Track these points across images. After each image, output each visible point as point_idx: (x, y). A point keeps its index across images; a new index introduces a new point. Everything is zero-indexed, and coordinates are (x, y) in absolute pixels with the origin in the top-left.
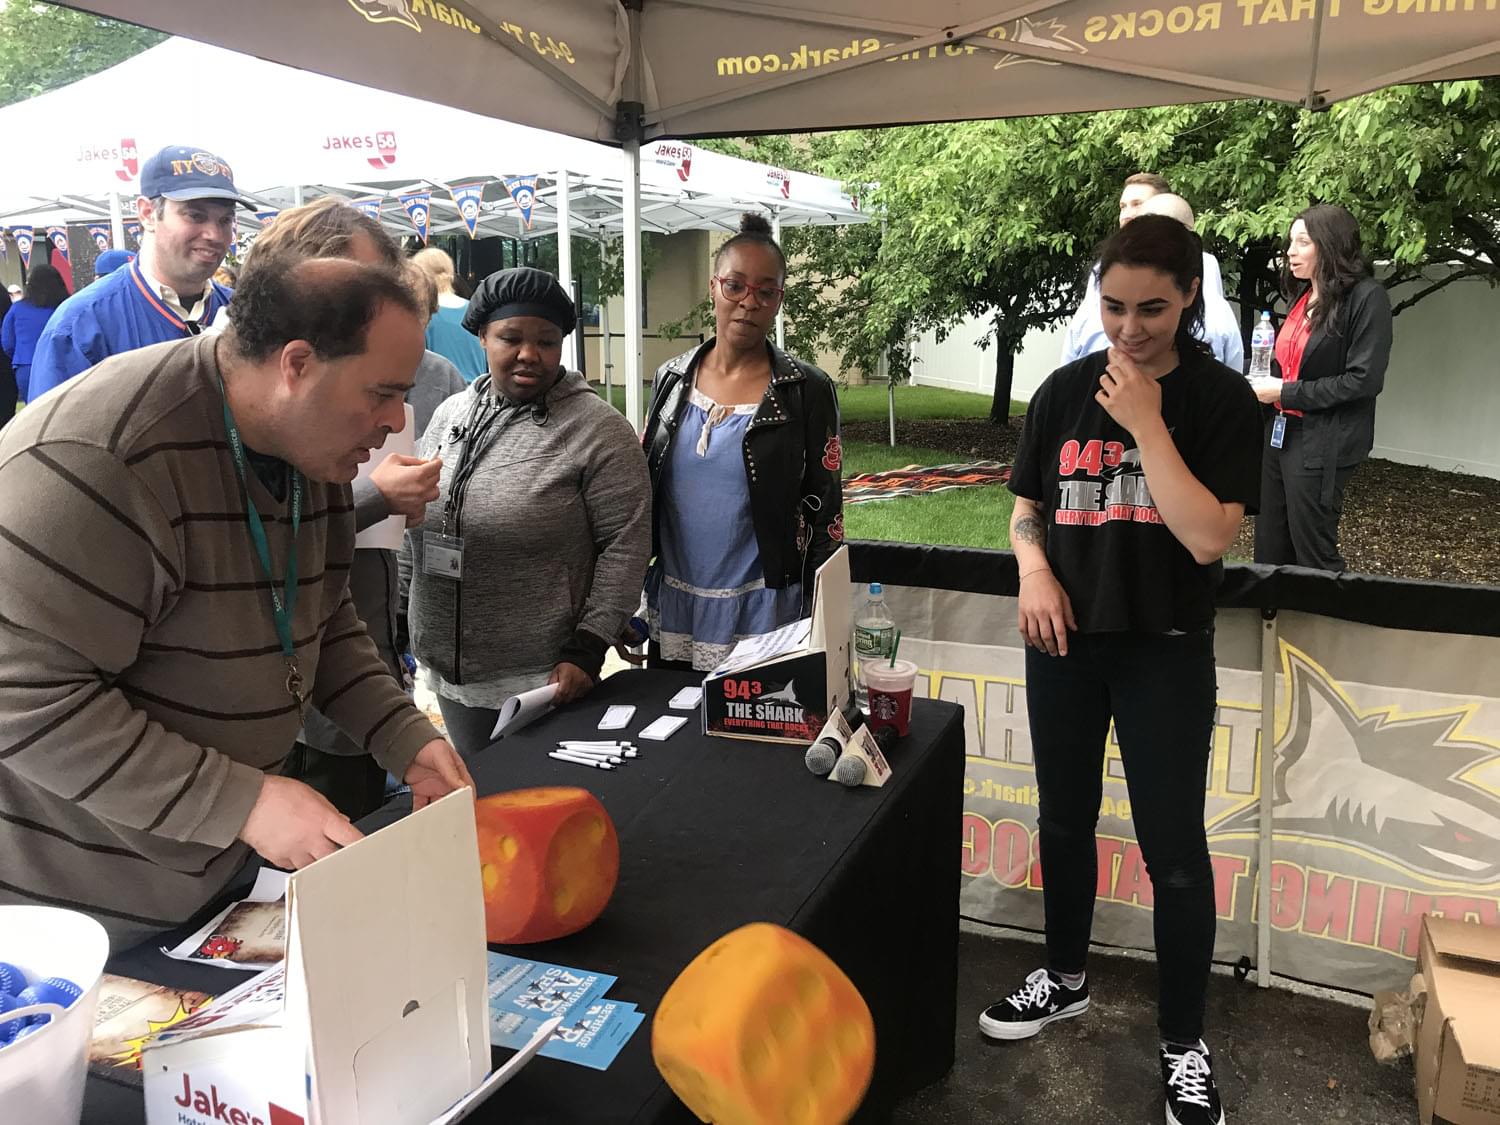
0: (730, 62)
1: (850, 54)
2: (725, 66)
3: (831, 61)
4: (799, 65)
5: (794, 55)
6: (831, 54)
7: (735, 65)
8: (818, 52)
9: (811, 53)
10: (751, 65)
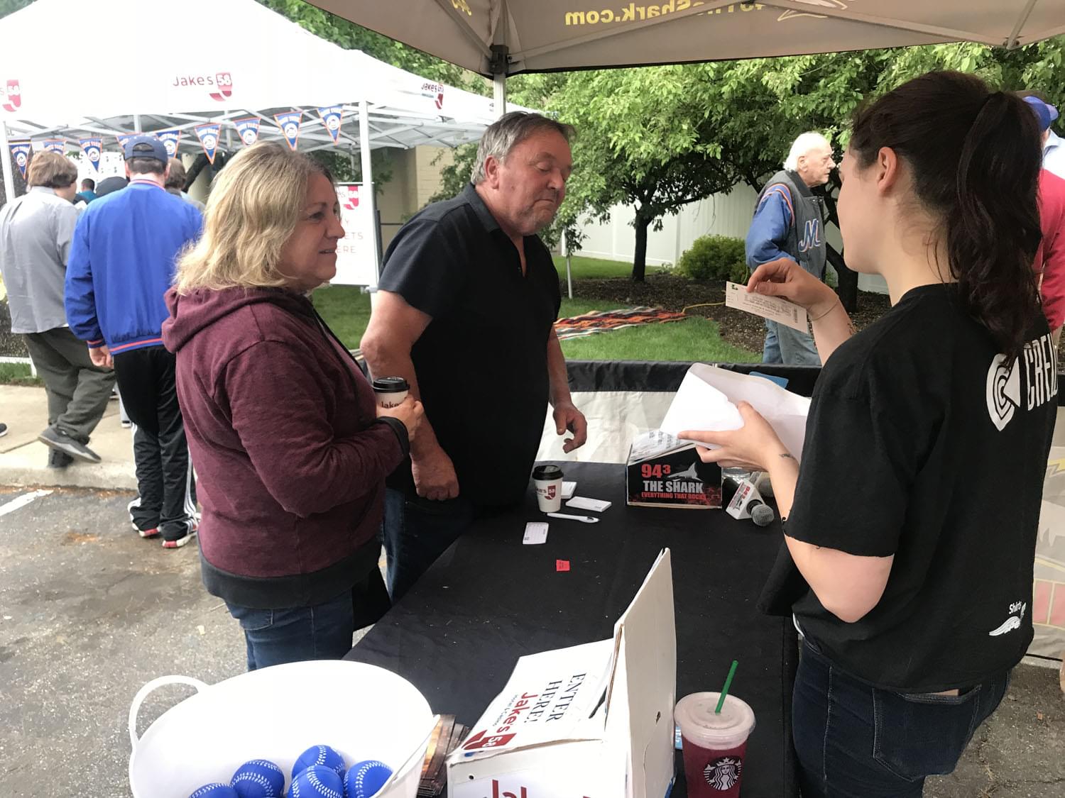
0: (575, 16)
1: (668, 10)
2: (571, 18)
3: (653, 14)
4: (629, 18)
5: (625, 10)
6: (653, 10)
7: (579, 18)
8: (643, 8)
9: (638, 9)
10: (592, 17)
